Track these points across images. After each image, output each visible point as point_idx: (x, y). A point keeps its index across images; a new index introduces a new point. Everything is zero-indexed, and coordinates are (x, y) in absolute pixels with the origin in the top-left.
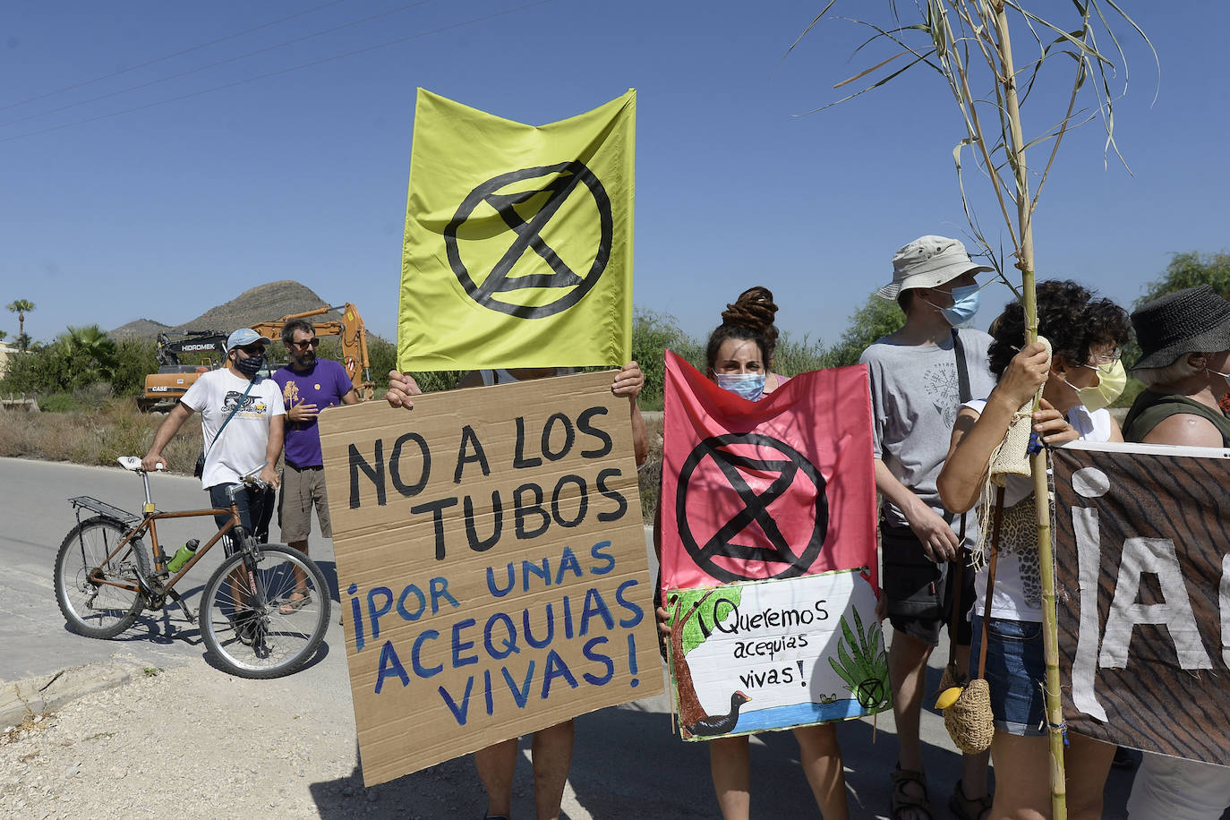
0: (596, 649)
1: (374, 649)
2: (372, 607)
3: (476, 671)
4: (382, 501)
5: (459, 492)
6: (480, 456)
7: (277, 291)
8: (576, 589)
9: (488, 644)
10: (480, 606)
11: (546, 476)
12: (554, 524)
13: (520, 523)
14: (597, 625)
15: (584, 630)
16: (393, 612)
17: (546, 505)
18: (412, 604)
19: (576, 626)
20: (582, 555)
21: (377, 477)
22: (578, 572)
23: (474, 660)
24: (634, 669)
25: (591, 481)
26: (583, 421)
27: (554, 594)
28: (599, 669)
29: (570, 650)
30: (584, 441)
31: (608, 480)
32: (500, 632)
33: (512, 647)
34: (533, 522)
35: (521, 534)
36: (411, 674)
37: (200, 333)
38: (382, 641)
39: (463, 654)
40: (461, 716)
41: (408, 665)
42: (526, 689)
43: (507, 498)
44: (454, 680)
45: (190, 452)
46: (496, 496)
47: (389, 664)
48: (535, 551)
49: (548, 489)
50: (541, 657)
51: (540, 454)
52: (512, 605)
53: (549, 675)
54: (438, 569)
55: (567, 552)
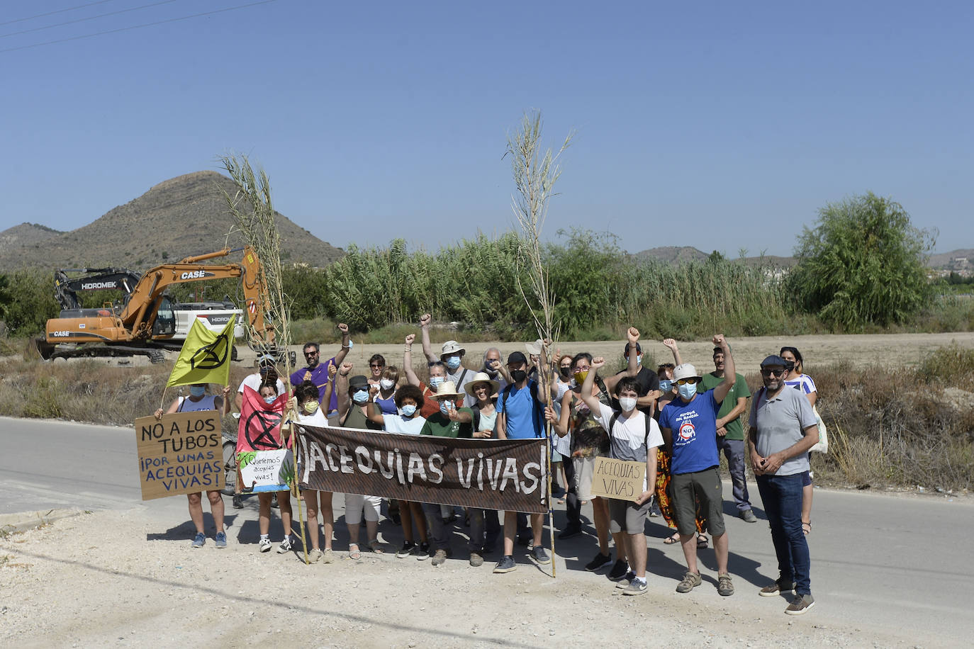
0: (207, 477)
1: (146, 472)
2: (146, 462)
3: (173, 479)
4: (150, 439)
5: (171, 438)
6: (177, 429)
7: (193, 185)
8: (202, 462)
9: (177, 473)
10: (175, 464)
11: (196, 435)
12: (197, 446)
13: (187, 446)
14: (207, 471)
15: (204, 472)
16: (152, 464)
17: (195, 442)
18: (157, 463)
19: (202, 470)
20: (204, 454)
21: (149, 434)
22: (203, 458)
23: (172, 476)
24: (217, 482)
25: (208, 437)
26: (207, 422)
27: (196, 463)
28: (207, 481)
29: (200, 477)
30: (206, 427)
31: (213, 437)
32: (180, 471)
33: (183, 474)
34: (191, 445)
35: (187, 448)
36: (156, 478)
37: (100, 271)
38: (149, 470)
39: (169, 475)
40: (168, 488)
41: (155, 476)
42: (186, 484)
43: (184, 439)
44: (167, 481)
45: (97, 405)
46: (181, 439)
47: (150, 475)
48: (191, 453)
49: (196, 438)
50: (191, 477)
51: (194, 429)
52: (184, 465)
53: (193, 481)
54: (164, 455)
55: (200, 454)
